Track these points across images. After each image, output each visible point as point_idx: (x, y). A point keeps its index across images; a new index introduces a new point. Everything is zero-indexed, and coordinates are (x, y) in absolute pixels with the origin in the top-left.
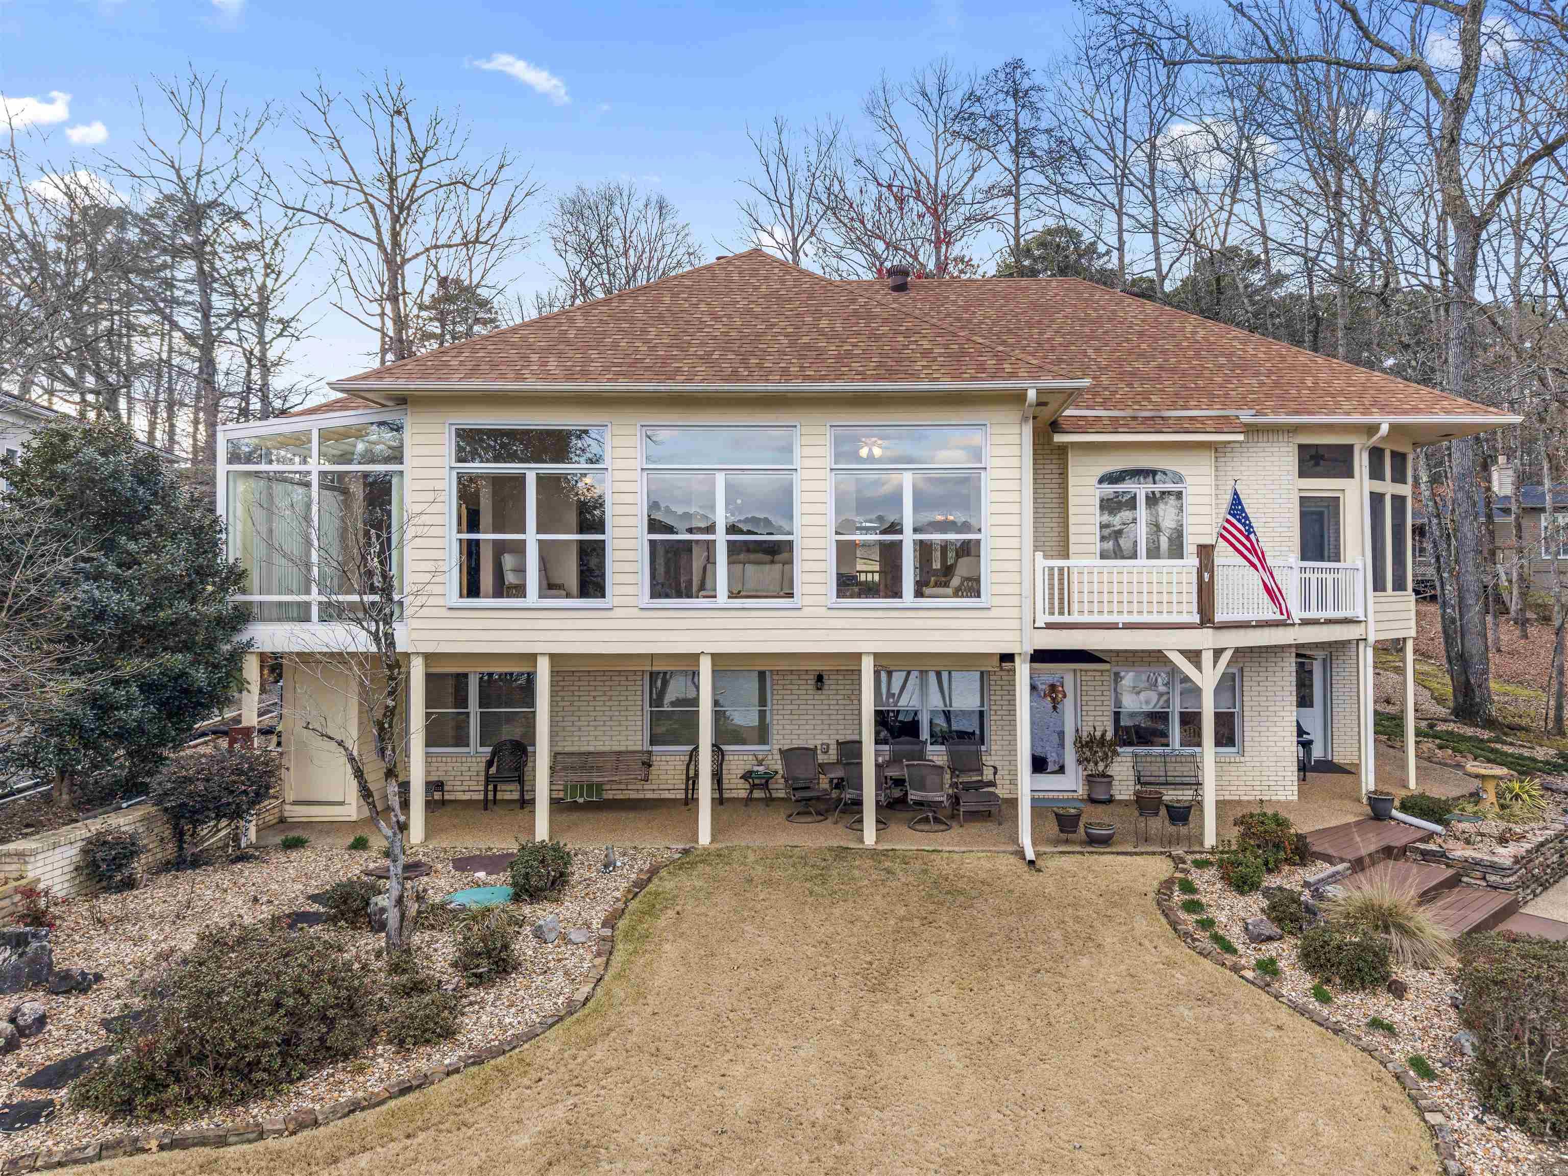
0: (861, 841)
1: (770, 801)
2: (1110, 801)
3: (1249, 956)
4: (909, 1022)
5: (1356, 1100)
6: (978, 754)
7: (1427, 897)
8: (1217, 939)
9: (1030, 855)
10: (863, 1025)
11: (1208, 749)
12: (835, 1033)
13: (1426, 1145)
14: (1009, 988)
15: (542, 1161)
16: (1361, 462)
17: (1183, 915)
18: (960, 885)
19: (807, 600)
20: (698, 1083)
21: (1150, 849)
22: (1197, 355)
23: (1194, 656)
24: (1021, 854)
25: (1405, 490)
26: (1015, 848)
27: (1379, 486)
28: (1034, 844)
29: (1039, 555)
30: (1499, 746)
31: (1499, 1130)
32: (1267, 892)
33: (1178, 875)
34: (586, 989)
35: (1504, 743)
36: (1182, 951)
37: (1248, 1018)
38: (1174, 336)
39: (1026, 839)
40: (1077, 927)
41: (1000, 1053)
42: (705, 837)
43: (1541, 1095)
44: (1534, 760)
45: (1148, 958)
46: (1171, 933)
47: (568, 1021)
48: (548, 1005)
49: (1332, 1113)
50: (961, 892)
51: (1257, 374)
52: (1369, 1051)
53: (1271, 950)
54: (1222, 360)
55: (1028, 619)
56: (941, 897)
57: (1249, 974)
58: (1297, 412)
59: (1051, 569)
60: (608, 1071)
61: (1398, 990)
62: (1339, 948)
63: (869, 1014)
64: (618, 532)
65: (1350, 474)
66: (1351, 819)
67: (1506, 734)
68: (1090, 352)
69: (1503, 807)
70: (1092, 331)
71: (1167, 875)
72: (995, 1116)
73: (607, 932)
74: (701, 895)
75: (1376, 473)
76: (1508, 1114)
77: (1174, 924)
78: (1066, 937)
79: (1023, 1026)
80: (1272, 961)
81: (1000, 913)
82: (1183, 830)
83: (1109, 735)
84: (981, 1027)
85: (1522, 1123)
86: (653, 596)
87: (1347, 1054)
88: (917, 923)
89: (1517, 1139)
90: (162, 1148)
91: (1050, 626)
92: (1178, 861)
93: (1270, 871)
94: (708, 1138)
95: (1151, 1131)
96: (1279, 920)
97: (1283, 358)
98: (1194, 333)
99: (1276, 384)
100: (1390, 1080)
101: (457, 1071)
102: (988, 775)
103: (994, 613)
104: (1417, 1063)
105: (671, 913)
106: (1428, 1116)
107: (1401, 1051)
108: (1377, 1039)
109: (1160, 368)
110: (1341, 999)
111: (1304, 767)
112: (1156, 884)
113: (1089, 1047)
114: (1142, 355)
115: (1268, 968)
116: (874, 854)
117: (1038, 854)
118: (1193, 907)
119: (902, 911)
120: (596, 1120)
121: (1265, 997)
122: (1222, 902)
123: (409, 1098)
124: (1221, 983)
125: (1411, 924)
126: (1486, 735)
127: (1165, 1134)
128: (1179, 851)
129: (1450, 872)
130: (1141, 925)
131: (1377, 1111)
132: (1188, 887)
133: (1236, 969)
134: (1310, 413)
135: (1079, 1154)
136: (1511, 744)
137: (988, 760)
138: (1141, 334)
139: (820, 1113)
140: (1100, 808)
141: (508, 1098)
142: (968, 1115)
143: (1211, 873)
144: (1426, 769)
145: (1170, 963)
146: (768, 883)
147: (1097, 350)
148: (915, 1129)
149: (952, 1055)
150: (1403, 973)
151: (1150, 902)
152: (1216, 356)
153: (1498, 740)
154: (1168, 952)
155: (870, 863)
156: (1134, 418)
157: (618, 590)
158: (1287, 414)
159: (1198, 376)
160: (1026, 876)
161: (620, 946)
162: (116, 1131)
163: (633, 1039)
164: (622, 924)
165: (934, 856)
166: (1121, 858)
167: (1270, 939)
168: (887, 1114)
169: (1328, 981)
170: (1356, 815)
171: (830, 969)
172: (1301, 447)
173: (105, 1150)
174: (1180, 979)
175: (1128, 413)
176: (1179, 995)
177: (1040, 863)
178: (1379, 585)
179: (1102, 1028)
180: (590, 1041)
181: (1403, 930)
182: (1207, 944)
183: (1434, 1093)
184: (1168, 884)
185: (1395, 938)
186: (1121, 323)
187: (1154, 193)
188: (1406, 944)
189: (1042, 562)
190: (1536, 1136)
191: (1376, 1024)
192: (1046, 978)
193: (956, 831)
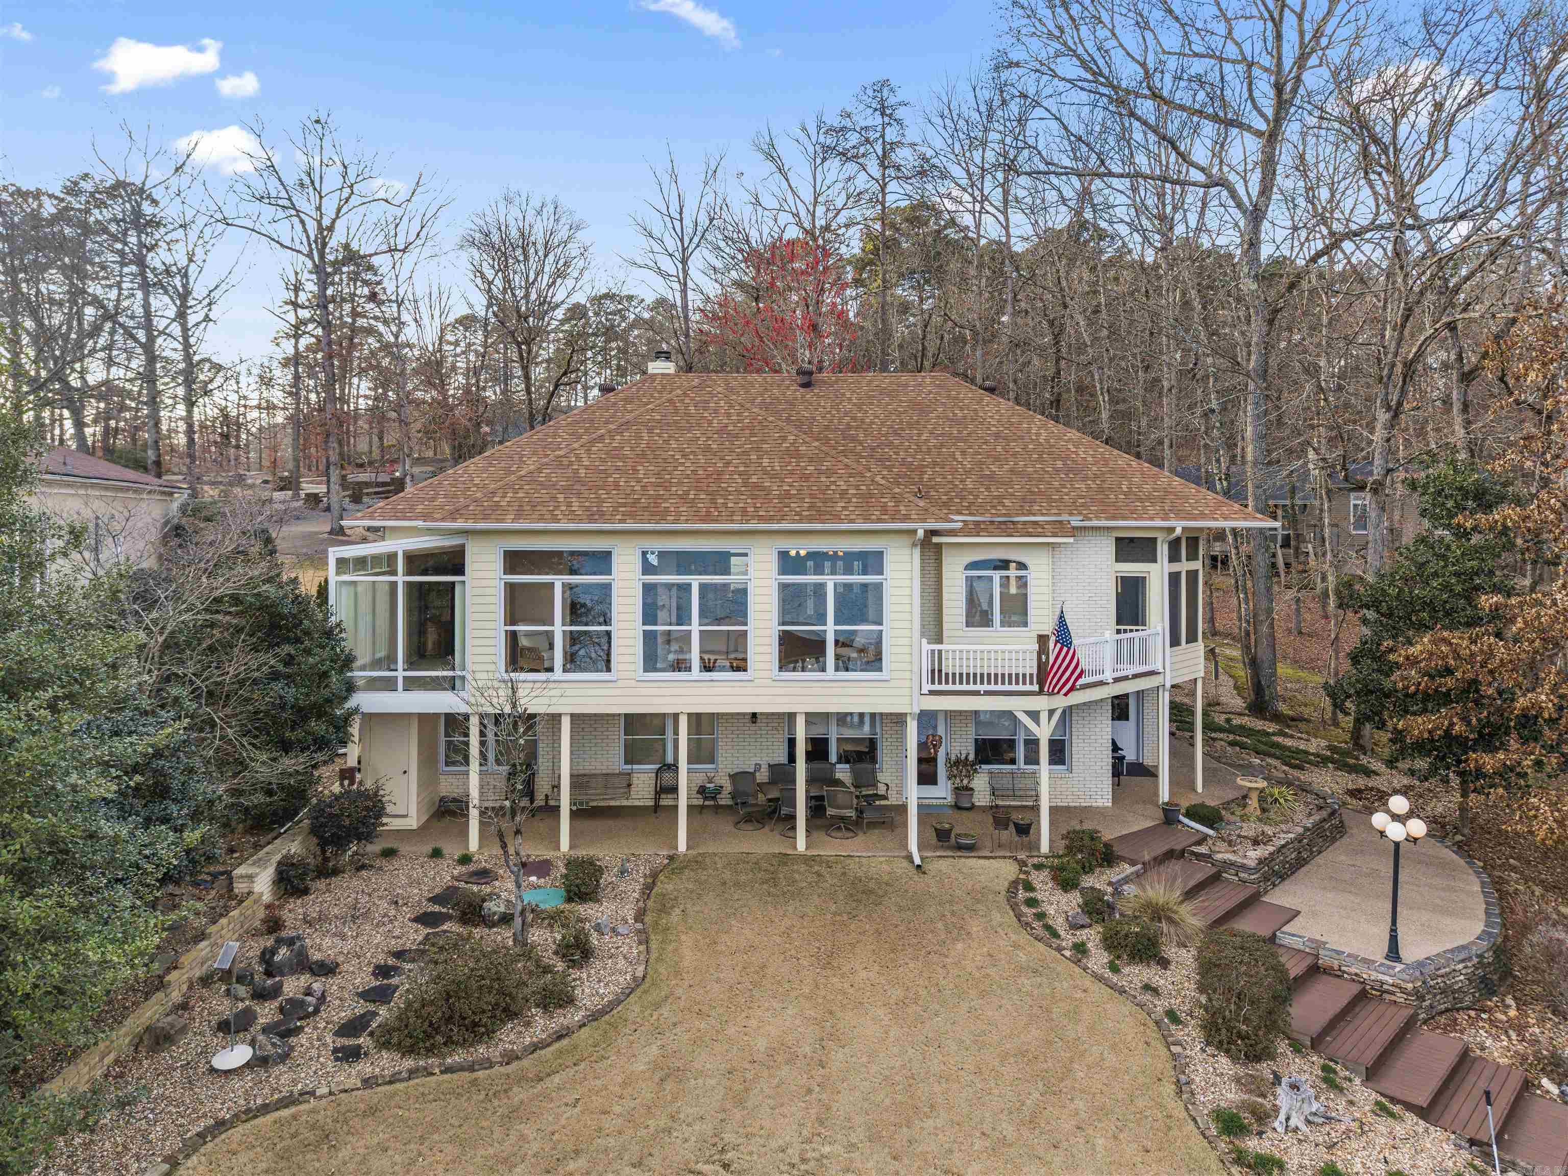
0: (795, 848)
1: (717, 808)
2: (972, 807)
3: (1068, 939)
4: (851, 991)
5: (1129, 1038)
6: (874, 772)
7: (1190, 894)
8: (1048, 927)
9: (917, 861)
10: (823, 993)
11: (1044, 767)
12: (807, 998)
13: (1169, 1066)
14: (911, 965)
15: (656, 1079)
16: (1163, 550)
17: (1025, 909)
18: (872, 885)
19: (758, 674)
20: (731, 1031)
21: (1001, 854)
22: (1040, 459)
23: (1034, 715)
24: (910, 858)
25: (1197, 565)
26: (904, 854)
27: (1175, 567)
28: (919, 850)
29: (924, 641)
30: (1280, 739)
31: (1214, 1056)
32: (1083, 891)
33: (1022, 876)
34: (641, 968)
35: (1286, 735)
36: (1023, 937)
37: (1065, 985)
38: (1022, 438)
39: (913, 847)
40: (954, 920)
41: (909, 1011)
42: (682, 846)
43: (1240, 1036)
44: (1306, 753)
45: (1002, 943)
46: (1015, 923)
47: (638, 992)
48: (621, 980)
49: (1113, 1047)
50: (871, 892)
51: (1085, 479)
52: (1141, 1006)
53: (1083, 935)
54: (1059, 464)
55: (916, 688)
56: (860, 896)
57: (1067, 953)
58: (1114, 518)
59: (933, 651)
60: (675, 1025)
61: (1164, 963)
62: (1126, 936)
63: (826, 985)
64: (622, 625)
65: (1155, 561)
66: (1149, 824)
67: (1289, 727)
68: (958, 455)
69: (1264, 810)
70: (959, 432)
71: (1012, 877)
72: (910, 1051)
73: (639, 926)
74: (694, 896)
75: (1174, 557)
76: (1220, 1046)
77: (1019, 916)
78: (946, 926)
79: (923, 993)
80: (1083, 944)
81: (901, 909)
82: (1025, 839)
83: (971, 757)
84: (897, 993)
85: (1227, 1051)
86: (645, 670)
87: (1127, 1008)
88: (845, 917)
89: (1224, 1062)
90: (442, 1072)
91: (932, 693)
92: (1022, 864)
93: (1086, 873)
94: (748, 1066)
95: (1004, 1058)
96: (1090, 913)
97: (1106, 462)
98: (1038, 435)
99: (1101, 490)
100: (1151, 1024)
101: (584, 1025)
102: (882, 790)
103: (893, 684)
104: (1172, 1015)
105: (677, 911)
106: (1172, 1048)
107: (1161, 1006)
108: (1148, 997)
109: (1012, 471)
110: (1126, 970)
111: (1117, 772)
112: (1006, 884)
113: (965, 1006)
114: (997, 459)
115: (1080, 949)
116: (807, 860)
117: (922, 858)
118: (1032, 902)
119: (833, 908)
120: (678, 1055)
121: (1077, 970)
122: (1052, 899)
123: (565, 1042)
124: (1049, 960)
125: (1176, 917)
126: (1271, 727)
127: (1012, 1060)
128: (1022, 856)
129: (1214, 870)
130: (997, 917)
131: (1141, 1045)
132: (1029, 887)
133: (1059, 949)
134: (1124, 518)
135: (961, 1073)
136: (1292, 737)
137: (880, 777)
138: (997, 436)
139: (807, 1049)
140: (965, 814)
141: (622, 1042)
142: (895, 1050)
143: (1045, 874)
144: (1215, 770)
145: (1016, 946)
146: (737, 884)
147: (963, 453)
148: (865, 1059)
149: (881, 1012)
150: (1171, 951)
151: (1002, 898)
152: (1055, 460)
153: (1282, 733)
154: (1014, 937)
155: (803, 868)
156: (992, 522)
157: (621, 667)
158: (1107, 519)
159: (1040, 480)
160: (916, 878)
161: (652, 937)
162: (409, 1063)
163: (682, 1004)
164: (648, 919)
165: (848, 861)
166: (982, 861)
167: (1083, 927)
168: (846, 1050)
169: (1119, 957)
170: (1153, 819)
171: (793, 952)
172: (1117, 539)
173: (413, 1073)
174: (1022, 957)
175: (987, 518)
176: (1021, 970)
177: (926, 867)
178: (1175, 641)
179: (973, 993)
180: (657, 1006)
181: (1171, 921)
182: (1040, 932)
183: (1179, 1033)
184: (1015, 884)
185: (1164, 925)
186: (981, 423)
187: (1007, 220)
188: (1172, 930)
189: (927, 647)
190: (1235, 1059)
191: (1147, 987)
192: (934, 958)
193: (861, 838)
